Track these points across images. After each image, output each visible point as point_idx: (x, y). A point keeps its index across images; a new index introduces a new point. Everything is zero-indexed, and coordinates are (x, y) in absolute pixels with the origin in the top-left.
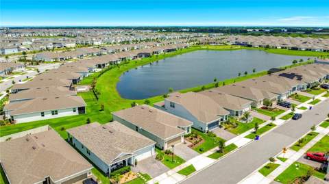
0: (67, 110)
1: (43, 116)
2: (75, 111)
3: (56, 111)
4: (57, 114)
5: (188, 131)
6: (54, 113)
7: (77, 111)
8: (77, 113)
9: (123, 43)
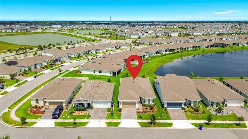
0: (106, 72)
1: (94, 72)
2: (110, 73)
3: (101, 71)
4: (101, 73)
5: (153, 102)
6: (100, 72)
7: (112, 74)
8: (111, 75)
9: (219, 35)
